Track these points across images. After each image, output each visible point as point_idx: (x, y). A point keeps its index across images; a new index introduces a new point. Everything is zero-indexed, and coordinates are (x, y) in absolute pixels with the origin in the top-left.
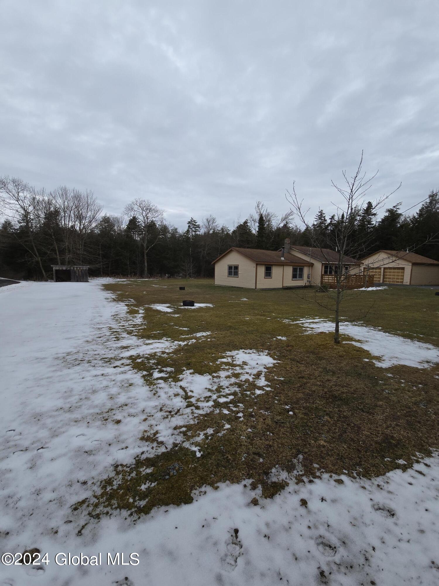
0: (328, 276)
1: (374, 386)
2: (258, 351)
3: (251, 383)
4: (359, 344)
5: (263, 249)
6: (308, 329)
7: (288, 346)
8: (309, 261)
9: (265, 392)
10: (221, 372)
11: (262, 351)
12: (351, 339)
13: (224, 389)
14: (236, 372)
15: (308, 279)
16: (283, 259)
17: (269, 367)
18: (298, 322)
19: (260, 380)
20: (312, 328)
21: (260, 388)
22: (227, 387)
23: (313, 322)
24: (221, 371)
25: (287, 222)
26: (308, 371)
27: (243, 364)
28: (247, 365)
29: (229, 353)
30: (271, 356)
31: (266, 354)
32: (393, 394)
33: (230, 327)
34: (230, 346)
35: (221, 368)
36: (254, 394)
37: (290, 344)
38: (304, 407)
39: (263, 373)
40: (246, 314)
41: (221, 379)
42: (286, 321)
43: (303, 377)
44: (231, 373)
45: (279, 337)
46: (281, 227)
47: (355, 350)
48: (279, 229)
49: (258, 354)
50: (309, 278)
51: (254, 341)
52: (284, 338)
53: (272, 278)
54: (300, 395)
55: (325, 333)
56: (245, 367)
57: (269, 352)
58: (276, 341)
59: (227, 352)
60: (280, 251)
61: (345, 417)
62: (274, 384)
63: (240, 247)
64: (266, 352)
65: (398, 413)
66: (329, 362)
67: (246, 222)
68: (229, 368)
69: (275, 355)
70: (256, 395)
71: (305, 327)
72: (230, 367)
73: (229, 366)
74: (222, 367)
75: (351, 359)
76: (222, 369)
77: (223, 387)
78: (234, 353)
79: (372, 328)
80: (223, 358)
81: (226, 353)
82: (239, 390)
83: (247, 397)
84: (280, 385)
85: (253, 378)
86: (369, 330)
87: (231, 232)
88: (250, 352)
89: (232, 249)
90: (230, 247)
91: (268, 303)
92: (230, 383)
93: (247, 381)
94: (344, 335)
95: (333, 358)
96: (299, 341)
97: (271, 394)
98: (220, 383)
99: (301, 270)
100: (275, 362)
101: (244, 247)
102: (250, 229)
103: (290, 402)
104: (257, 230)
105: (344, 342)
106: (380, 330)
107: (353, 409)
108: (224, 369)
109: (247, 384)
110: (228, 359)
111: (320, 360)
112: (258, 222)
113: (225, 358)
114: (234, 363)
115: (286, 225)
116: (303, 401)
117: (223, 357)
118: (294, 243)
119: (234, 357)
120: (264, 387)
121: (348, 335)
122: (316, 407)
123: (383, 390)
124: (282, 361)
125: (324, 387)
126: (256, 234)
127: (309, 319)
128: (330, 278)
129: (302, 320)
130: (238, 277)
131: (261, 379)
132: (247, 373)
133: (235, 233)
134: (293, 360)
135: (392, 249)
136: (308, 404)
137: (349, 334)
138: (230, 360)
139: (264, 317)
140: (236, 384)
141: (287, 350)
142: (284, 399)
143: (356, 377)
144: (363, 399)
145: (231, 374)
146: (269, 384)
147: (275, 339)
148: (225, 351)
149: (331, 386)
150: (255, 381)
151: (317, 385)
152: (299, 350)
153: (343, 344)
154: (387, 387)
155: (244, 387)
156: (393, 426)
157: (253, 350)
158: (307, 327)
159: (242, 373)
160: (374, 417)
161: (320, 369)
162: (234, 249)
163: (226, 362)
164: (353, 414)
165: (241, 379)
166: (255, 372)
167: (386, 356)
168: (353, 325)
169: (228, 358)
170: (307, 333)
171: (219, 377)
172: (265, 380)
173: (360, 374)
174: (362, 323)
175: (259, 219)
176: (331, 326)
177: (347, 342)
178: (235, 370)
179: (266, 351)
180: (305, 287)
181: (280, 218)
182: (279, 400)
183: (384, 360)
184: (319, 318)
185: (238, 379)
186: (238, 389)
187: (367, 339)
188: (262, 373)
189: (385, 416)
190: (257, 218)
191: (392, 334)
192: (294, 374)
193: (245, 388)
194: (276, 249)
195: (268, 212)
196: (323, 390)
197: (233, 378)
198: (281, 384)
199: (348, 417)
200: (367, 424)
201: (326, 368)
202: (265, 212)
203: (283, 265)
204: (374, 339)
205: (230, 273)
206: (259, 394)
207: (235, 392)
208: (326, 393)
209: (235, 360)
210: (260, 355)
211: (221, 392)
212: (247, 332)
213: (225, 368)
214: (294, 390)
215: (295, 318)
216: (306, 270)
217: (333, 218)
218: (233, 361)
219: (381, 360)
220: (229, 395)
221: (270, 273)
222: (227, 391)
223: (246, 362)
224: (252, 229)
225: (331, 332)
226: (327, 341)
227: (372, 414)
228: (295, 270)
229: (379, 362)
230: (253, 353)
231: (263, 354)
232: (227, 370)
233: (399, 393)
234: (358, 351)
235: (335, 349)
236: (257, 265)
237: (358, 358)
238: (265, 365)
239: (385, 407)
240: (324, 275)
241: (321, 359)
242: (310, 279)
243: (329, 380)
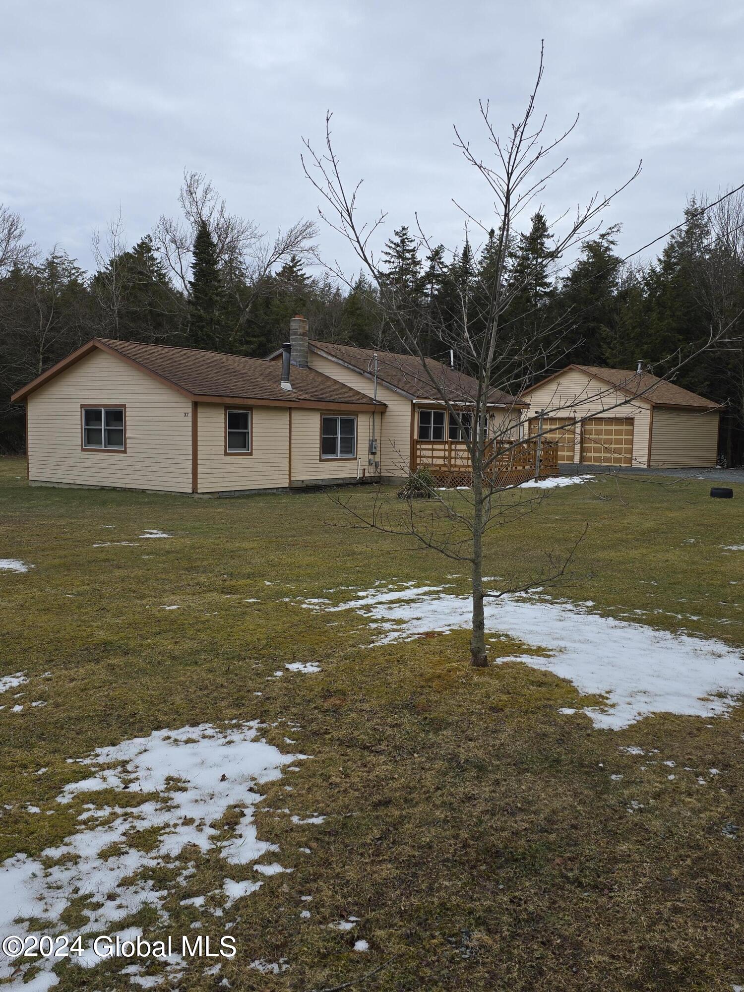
0: (430, 447)
1: (599, 795)
2: (223, 729)
3: (208, 861)
4: (542, 660)
5: (216, 349)
6: (387, 626)
7: (327, 694)
8: (372, 396)
9: (260, 883)
10: (78, 837)
11: (238, 727)
12: (516, 647)
13: (99, 905)
14: (141, 825)
15: (371, 457)
16: (286, 386)
17: (266, 784)
18: (352, 604)
19: (239, 841)
20: (400, 622)
21: (244, 873)
22: (112, 897)
23: (399, 601)
24: (78, 832)
25: (293, 259)
26: (401, 776)
27: (168, 790)
28: (184, 790)
29: (107, 754)
30: (270, 742)
31: (253, 733)
32: (651, 810)
33: (106, 646)
34: (109, 725)
35: (81, 818)
36: (219, 902)
37: (333, 688)
38: (402, 914)
39: (249, 812)
40: (165, 591)
41: (83, 867)
42: (312, 604)
43: (387, 803)
44: (124, 834)
45: (295, 667)
46: (274, 275)
47: (532, 683)
48: (265, 282)
49: (224, 741)
50: (374, 454)
51: (205, 692)
52: (311, 668)
53: (251, 454)
54: (387, 870)
55: (440, 634)
56: (178, 797)
57: (264, 725)
58: (285, 679)
59: (98, 751)
60: (273, 359)
61: (533, 919)
62: (290, 844)
63: (125, 338)
64: (250, 728)
65: (674, 871)
66: (463, 732)
67: (144, 247)
68: (114, 815)
69: (284, 735)
70: (228, 905)
71: (376, 621)
72: (118, 810)
73: (113, 806)
74: (85, 816)
75: (526, 712)
76: (85, 823)
77: (94, 900)
78: (128, 749)
79: (569, 607)
80: (84, 778)
81: (97, 755)
82: (162, 898)
83: (195, 920)
84: (314, 845)
85: (212, 838)
86: (563, 614)
87: (86, 279)
88: (194, 736)
89: (98, 345)
90: (88, 335)
91: (247, 545)
92: (122, 876)
93: (189, 853)
94: (498, 636)
95: (474, 718)
96: (362, 672)
97: (285, 888)
98: (79, 884)
99: (349, 426)
100: (288, 759)
101: (145, 340)
102: (164, 275)
103: (356, 904)
104: (190, 277)
105: (500, 661)
106: (590, 612)
107: (553, 885)
108: (92, 824)
109: (190, 864)
110: (104, 779)
111: (437, 731)
112: (192, 248)
113: (91, 775)
114: (134, 788)
115: (291, 267)
116: (398, 892)
117: (86, 774)
118: (321, 333)
119: (129, 767)
120: (256, 867)
121: (507, 636)
122: (442, 905)
123: (625, 804)
124: (313, 752)
125: (458, 824)
126: (186, 293)
127: (385, 590)
128: (436, 454)
129: (363, 598)
130: (125, 452)
131: (241, 836)
132: (188, 822)
133: (104, 285)
134: (350, 743)
135: (602, 362)
136: (414, 900)
137: (509, 630)
138: (113, 780)
139: (235, 597)
140: (145, 874)
141: (327, 711)
142: (332, 897)
143: (546, 773)
144: (576, 845)
145: (124, 839)
146: (275, 848)
147: (279, 674)
148: (90, 746)
149: (479, 818)
150: (219, 850)
151: (434, 823)
152: (365, 706)
153: (497, 666)
154: (633, 789)
155: (180, 879)
156: (665, 916)
157: (202, 727)
158: (384, 620)
159: (167, 825)
160: (611, 897)
161: (439, 764)
162: (104, 344)
163: (99, 793)
164: (555, 902)
165: (163, 851)
166: (216, 811)
167: (619, 691)
168: (517, 601)
169: (107, 773)
170: (386, 641)
171: (75, 859)
172: (259, 838)
173: (558, 761)
174: (540, 593)
175: (194, 238)
176: (455, 611)
177: (506, 659)
178: (140, 818)
179: (251, 723)
180: (363, 483)
181: (270, 243)
182: (315, 907)
183: (613, 706)
184: (417, 586)
185: (154, 853)
186: (158, 894)
187: (562, 644)
188: (246, 811)
189: (641, 889)
190: (189, 236)
191: (623, 619)
192: (357, 794)
193: (184, 883)
194: (261, 352)
195: (226, 215)
196: (456, 837)
197: (133, 851)
198: (317, 839)
199: (541, 918)
200: (597, 927)
201: (454, 757)
202: (215, 215)
203: (290, 409)
204: (580, 641)
205: (91, 437)
206: (242, 898)
207: (143, 910)
208: (465, 846)
209: (133, 776)
210: (230, 742)
211: (85, 921)
212: (174, 658)
213: (97, 819)
214: (362, 855)
215: (342, 592)
216: (363, 427)
217: (436, 256)
218: (127, 783)
219: (606, 705)
220: (122, 926)
221: (245, 435)
222: (112, 913)
223: (179, 780)
224: (172, 274)
225: (456, 628)
226: (449, 661)
227: (606, 891)
228: (328, 426)
229: (603, 711)
230: (204, 737)
231: (242, 736)
232: (107, 823)
233: (667, 804)
234: (540, 684)
235: (477, 685)
236: (196, 405)
237: (545, 707)
238: (253, 779)
239: (638, 858)
240: (417, 442)
241: (437, 725)
242: (378, 456)
243: (470, 798)
